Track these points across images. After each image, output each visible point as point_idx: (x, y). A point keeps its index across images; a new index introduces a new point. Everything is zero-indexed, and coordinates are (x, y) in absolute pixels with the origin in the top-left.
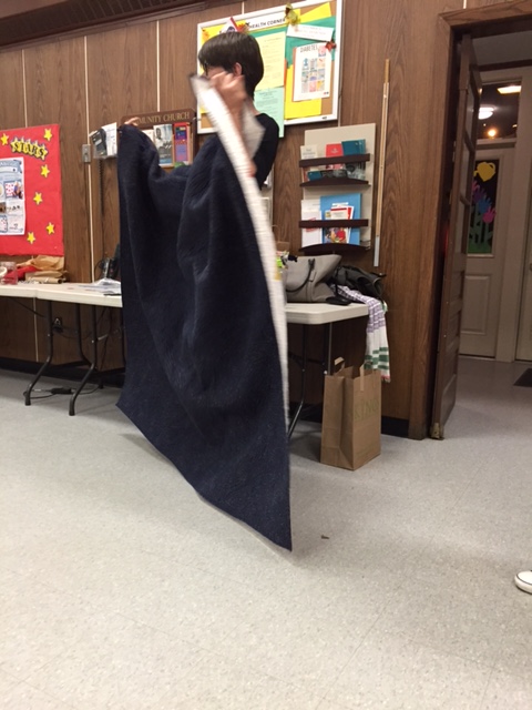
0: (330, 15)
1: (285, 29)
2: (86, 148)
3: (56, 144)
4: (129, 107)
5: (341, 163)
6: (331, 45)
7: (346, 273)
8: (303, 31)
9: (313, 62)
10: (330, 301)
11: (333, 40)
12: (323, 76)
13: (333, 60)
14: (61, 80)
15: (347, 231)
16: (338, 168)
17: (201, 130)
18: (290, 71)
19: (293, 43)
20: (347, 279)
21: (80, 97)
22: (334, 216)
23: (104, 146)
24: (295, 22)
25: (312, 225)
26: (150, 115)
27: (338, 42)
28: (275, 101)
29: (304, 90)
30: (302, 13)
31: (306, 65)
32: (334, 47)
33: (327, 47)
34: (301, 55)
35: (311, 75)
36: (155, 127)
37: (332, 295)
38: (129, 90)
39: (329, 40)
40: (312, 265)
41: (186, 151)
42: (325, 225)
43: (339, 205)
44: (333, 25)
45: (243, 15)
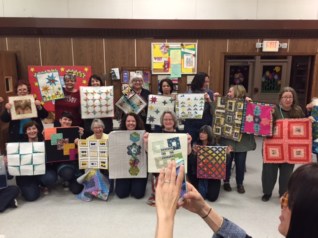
0: (194, 48)
1: (181, 49)
2: (105, 75)
3: (90, 72)
4: (124, 63)
6: (194, 55)
8: (186, 51)
9: (190, 59)
12: (192, 63)
13: (195, 59)
17: (153, 73)
18: (182, 60)
19: (183, 53)
21: (102, 58)
24: (184, 48)
26: (133, 67)
27: (196, 55)
28: (178, 67)
29: (187, 65)
30: (186, 46)
31: (187, 59)
34: (185, 57)
35: (189, 62)
38: (124, 58)
44: (195, 50)
45: (166, 43)
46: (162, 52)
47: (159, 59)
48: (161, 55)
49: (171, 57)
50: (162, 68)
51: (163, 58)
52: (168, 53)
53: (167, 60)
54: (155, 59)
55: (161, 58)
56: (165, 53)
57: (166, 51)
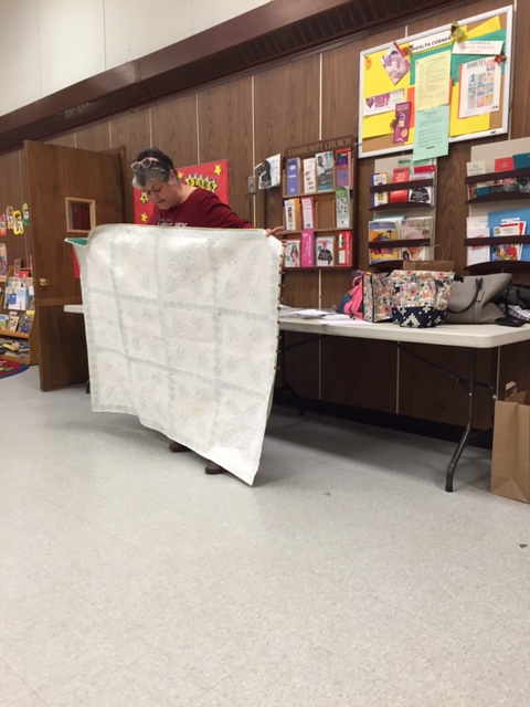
0: (499, 28)
1: (451, 47)
2: (251, 180)
4: (292, 138)
5: (512, 178)
7: (518, 292)
8: (470, 47)
9: (481, 76)
10: (499, 322)
11: (502, 53)
12: (492, 90)
13: (503, 74)
14: (230, 118)
15: (519, 248)
16: (508, 183)
17: (362, 155)
18: (455, 88)
19: (459, 61)
20: (518, 298)
21: (247, 133)
22: (503, 233)
23: (268, 177)
24: (461, 40)
25: (478, 242)
26: (312, 144)
29: (471, 105)
30: (469, 29)
31: (473, 80)
32: (504, 60)
33: (496, 60)
34: (467, 72)
35: (479, 91)
36: (317, 155)
37: (502, 315)
38: (293, 122)
39: (499, 53)
40: (479, 285)
41: (347, 176)
42: (492, 242)
43: (509, 221)
44: (503, 38)
45: (407, 38)
46: (390, 74)
47: (381, 100)
48: (386, 86)
49: (416, 86)
50: (389, 131)
51: (392, 97)
52: (408, 74)
53: (405, 100)
54: (370, 106)
55: (388, 95)
56: (400, 76)
57: (402, 68)
